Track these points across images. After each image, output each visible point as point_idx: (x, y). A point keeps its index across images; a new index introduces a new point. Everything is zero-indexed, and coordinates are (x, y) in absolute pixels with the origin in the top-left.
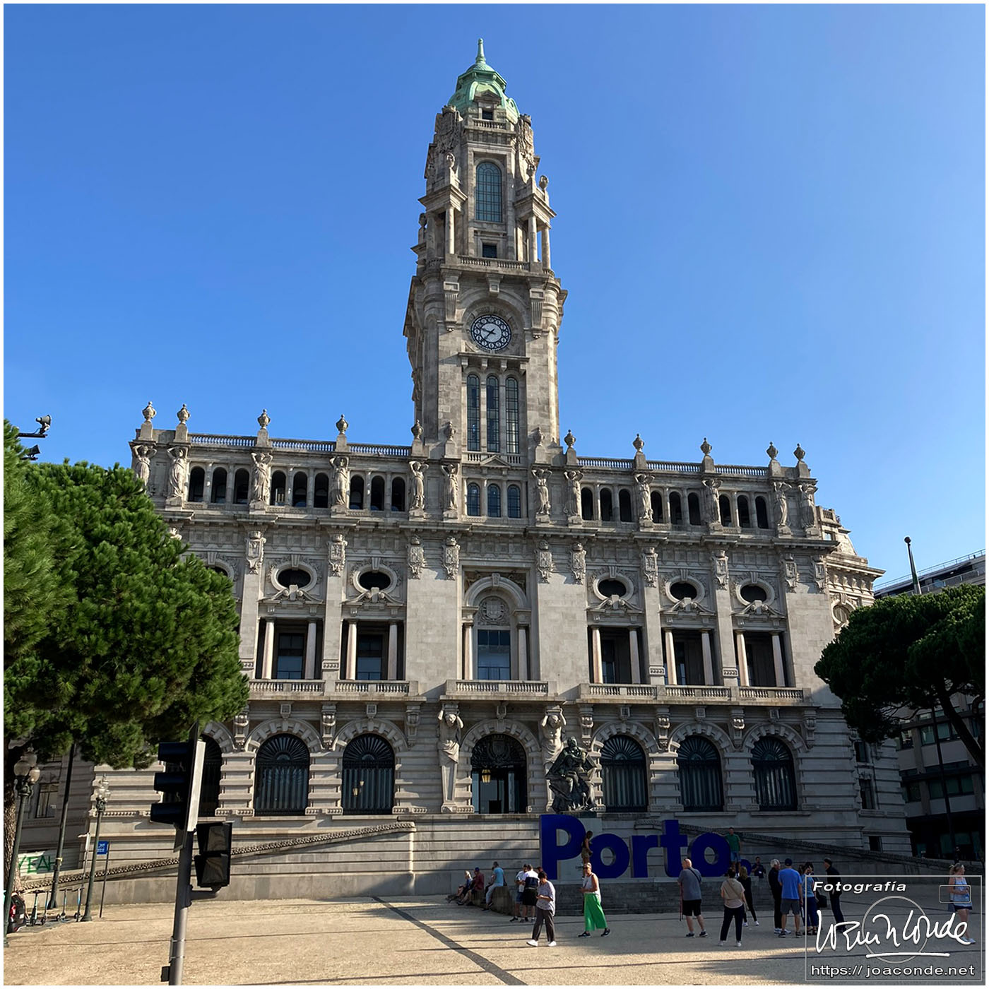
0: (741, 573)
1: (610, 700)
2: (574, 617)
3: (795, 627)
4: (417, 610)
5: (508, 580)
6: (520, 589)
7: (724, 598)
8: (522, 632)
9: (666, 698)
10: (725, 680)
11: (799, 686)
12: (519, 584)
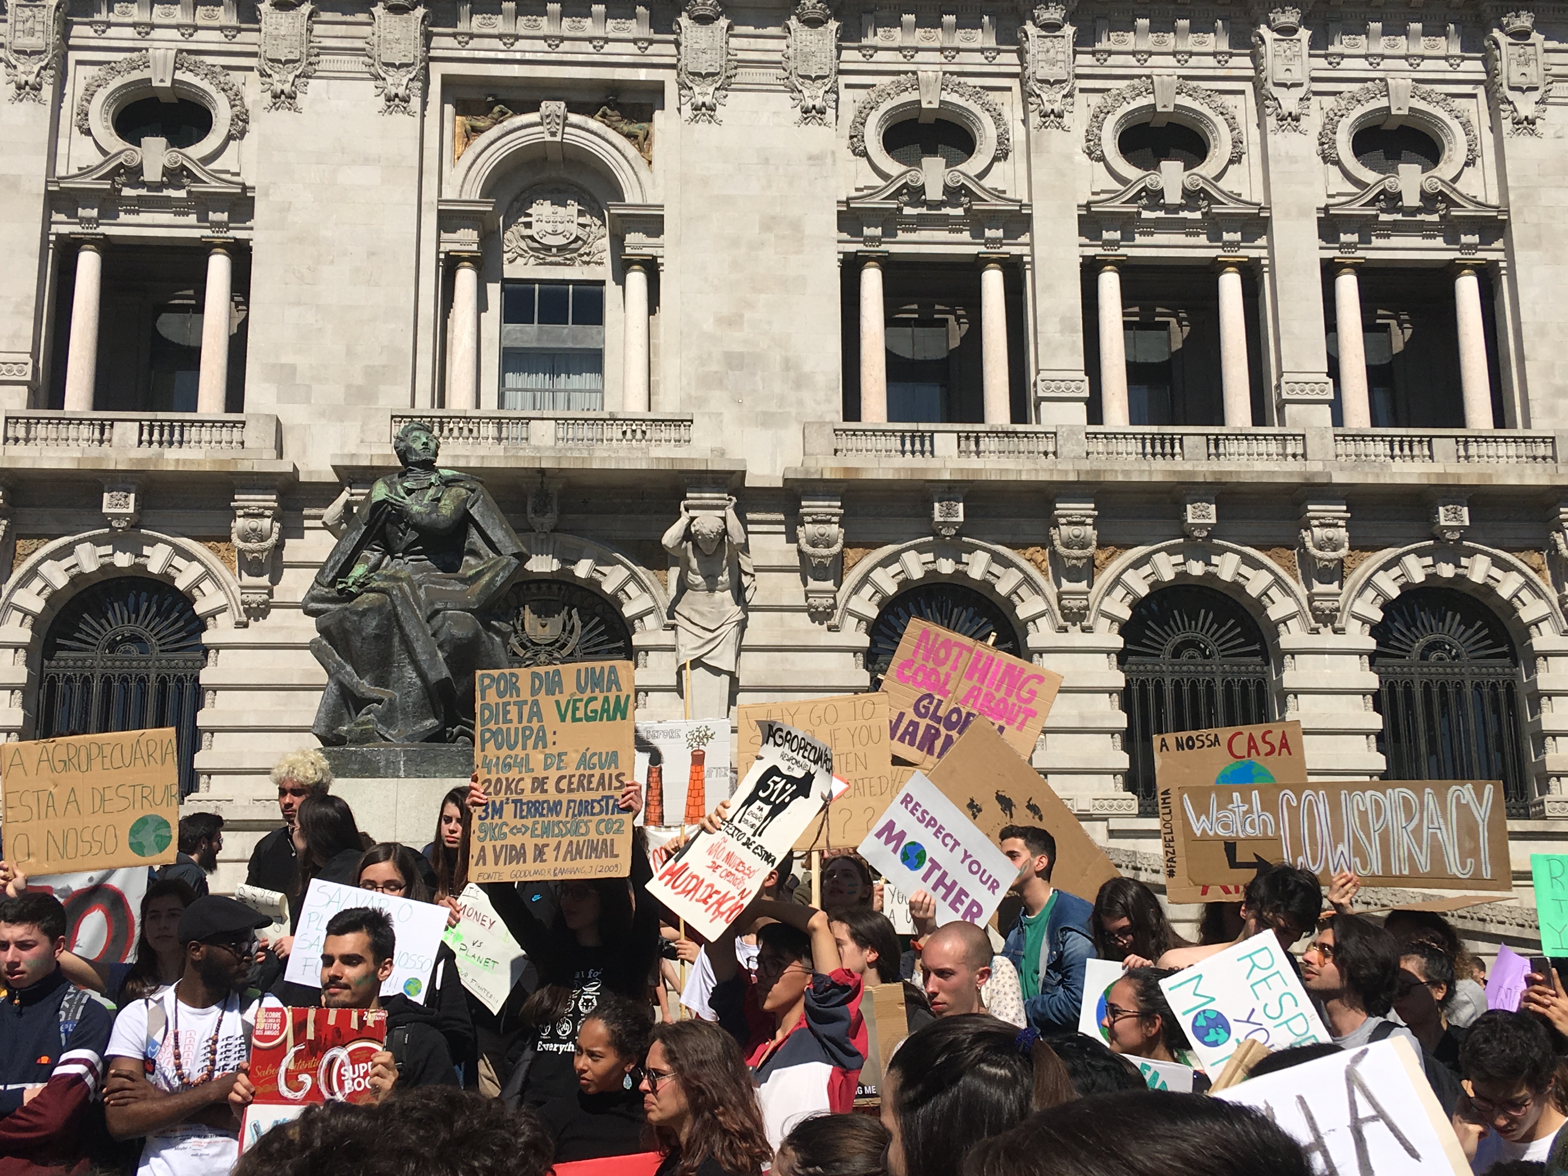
0: (1355, 87)
1: (898, 470)
2: (796, 226)
3: (1536, 243)
4: (286, 208)
5: (594, 124)
6: (631, 150)
7: (1293, 160)
8: (637, 280)
9: (1086, 465)
10: (1290, 410)
11: (1541, 426)
12: (629, 136)
